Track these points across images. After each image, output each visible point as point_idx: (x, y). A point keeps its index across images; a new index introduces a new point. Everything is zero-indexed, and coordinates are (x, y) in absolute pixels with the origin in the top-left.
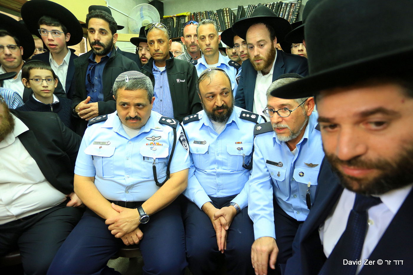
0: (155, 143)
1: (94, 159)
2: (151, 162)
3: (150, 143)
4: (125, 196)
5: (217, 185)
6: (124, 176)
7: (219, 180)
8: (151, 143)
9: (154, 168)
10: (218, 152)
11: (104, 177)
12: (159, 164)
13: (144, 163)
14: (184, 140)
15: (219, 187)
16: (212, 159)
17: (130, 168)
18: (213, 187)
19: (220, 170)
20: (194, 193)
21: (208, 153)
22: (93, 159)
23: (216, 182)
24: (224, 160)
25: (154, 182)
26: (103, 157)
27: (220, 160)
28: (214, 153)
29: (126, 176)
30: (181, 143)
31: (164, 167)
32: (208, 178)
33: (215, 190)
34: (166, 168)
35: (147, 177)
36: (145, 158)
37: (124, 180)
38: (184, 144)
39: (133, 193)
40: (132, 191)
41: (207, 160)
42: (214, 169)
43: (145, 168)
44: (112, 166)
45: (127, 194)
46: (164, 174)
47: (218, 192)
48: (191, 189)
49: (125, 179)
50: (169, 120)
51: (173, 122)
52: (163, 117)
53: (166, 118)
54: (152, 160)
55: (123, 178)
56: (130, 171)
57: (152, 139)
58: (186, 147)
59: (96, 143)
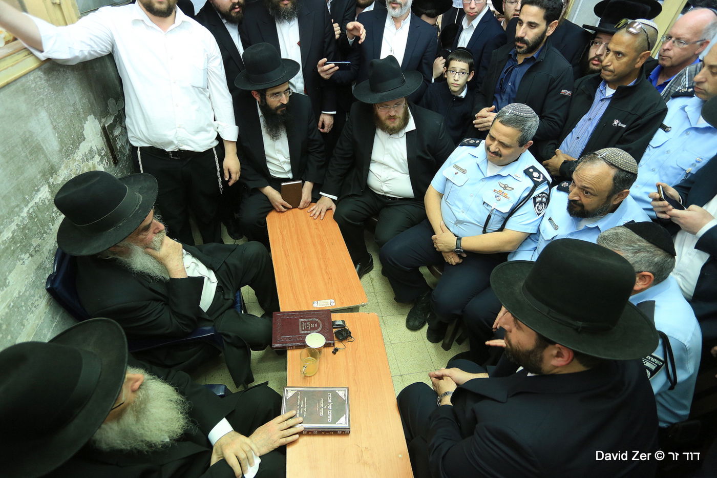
0: (504, 192)
1: (447, 181)
2: (488, 210)
6: (460, 209)
9: (489, 217)
12: (496, 216)
13: (483, 207)
14: (541, 203)
17: (468, 205)
26: (454, 183)
29: (462, 210)
30: (535, 203)
35: (478, 221)
36: (485, 204)
37: (459, 214)
40: (459, 226)
43: (480, 212)
44: (456, 195)
46: (498, 225)
50: (537, 173)
51: (539, 177)
52: (533, 167)
53: (536, 170)
54: (490, 209)
55: (458, 210)
56: (467, 208)
57: (503, 186)
58: (539, 210)
59: (456, 167)
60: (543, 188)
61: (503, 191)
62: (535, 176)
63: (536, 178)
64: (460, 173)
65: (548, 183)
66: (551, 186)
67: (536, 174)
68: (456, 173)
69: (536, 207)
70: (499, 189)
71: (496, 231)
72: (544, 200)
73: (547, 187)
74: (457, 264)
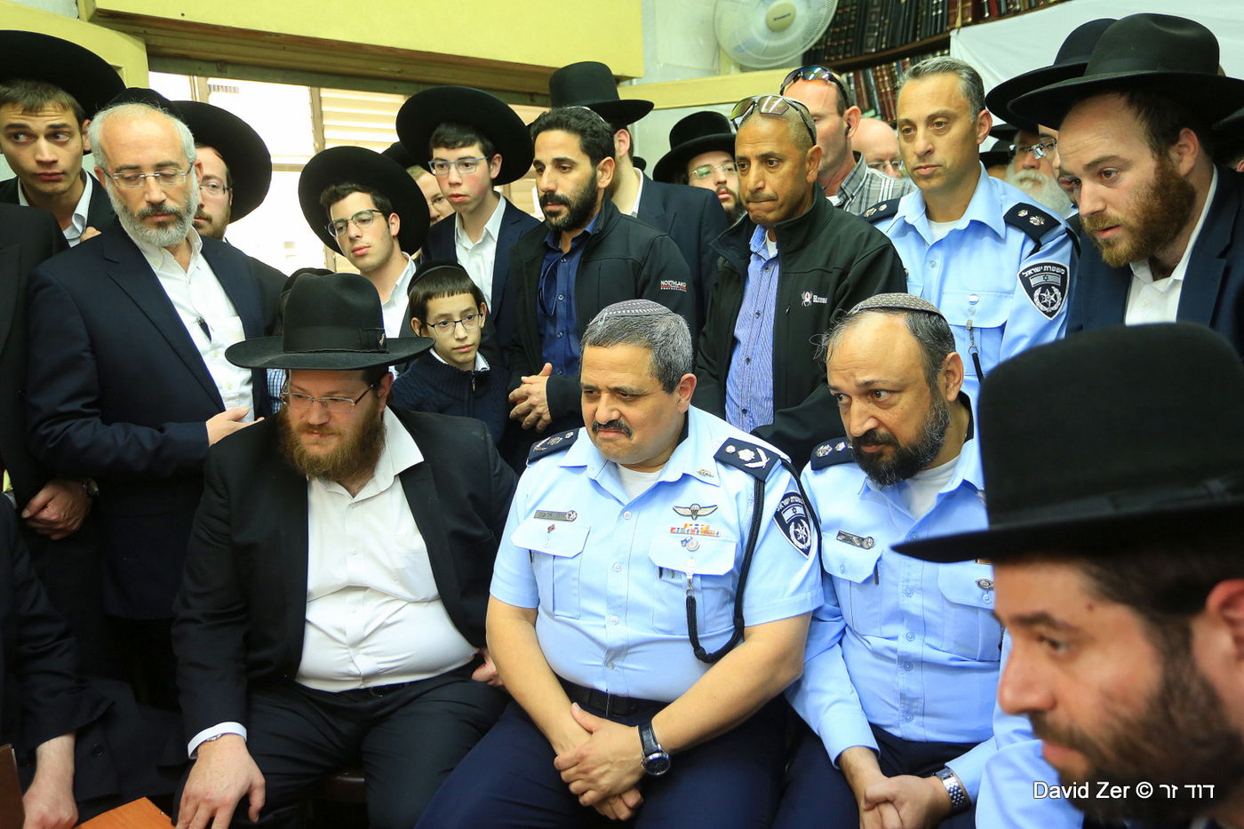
0: (697, 526)
1: (535, 560)
2: (680, 586)
3: (682, 526)
4: (604, 677)
5: (903, 697)
6: (603, 617)
7: (911, 682)
8: (686, 525)
9: (691, 604)
10: (912, 583)
11: (556, 612)
12: (706, 592)
13: (662, 586)
14: (797, 520)
15: (910, 704)
16: (889, 603)
17: (621, 597)
18: (888, 700)
19: (915, 647)
21: (877, 583)
22: (532, 561)
23: (899, 684)
24: (928, 615)
25: (688, 649)
26: (555, 556)
27: (915, 611)
28: (897, 585)
29: (610, 618)
30: (785, 528)
31: (726, 603)
32: (877, 666)
33: (895, 712)
34: (731, 607)
35: (667, 626)
36: (664, 572)
37: (603, 630)
38: (796, 534)
39: (626, 672)
40: (624, 665)
41: (872, 606)
42: (894, 638)
43: (663, 602)
44: (576, 583)
45: (610, 672)
46: (726, 625)
47: (907, 721)
48: (812, 691)
49: (605, 626)
50: (747, 451)
51: (758, 458)
52: (730, 441)
53: (741, 445)
54: (683, 580)
55: (602, 622)
56: (620, 606)
57: (688, 510)
58: (801, 541)
59: (542, 515)
60: (780, 482)
61: (693, 522)
62: (747, 459)
63: (750, 462)
64: (558, 524)
65: (784, 464)
66: (796, 469)
67: (746, 455)
68: (551, 529)
69: (793, 537)
70: (680, 521)
72: (800, 510)
73: (787, 475)
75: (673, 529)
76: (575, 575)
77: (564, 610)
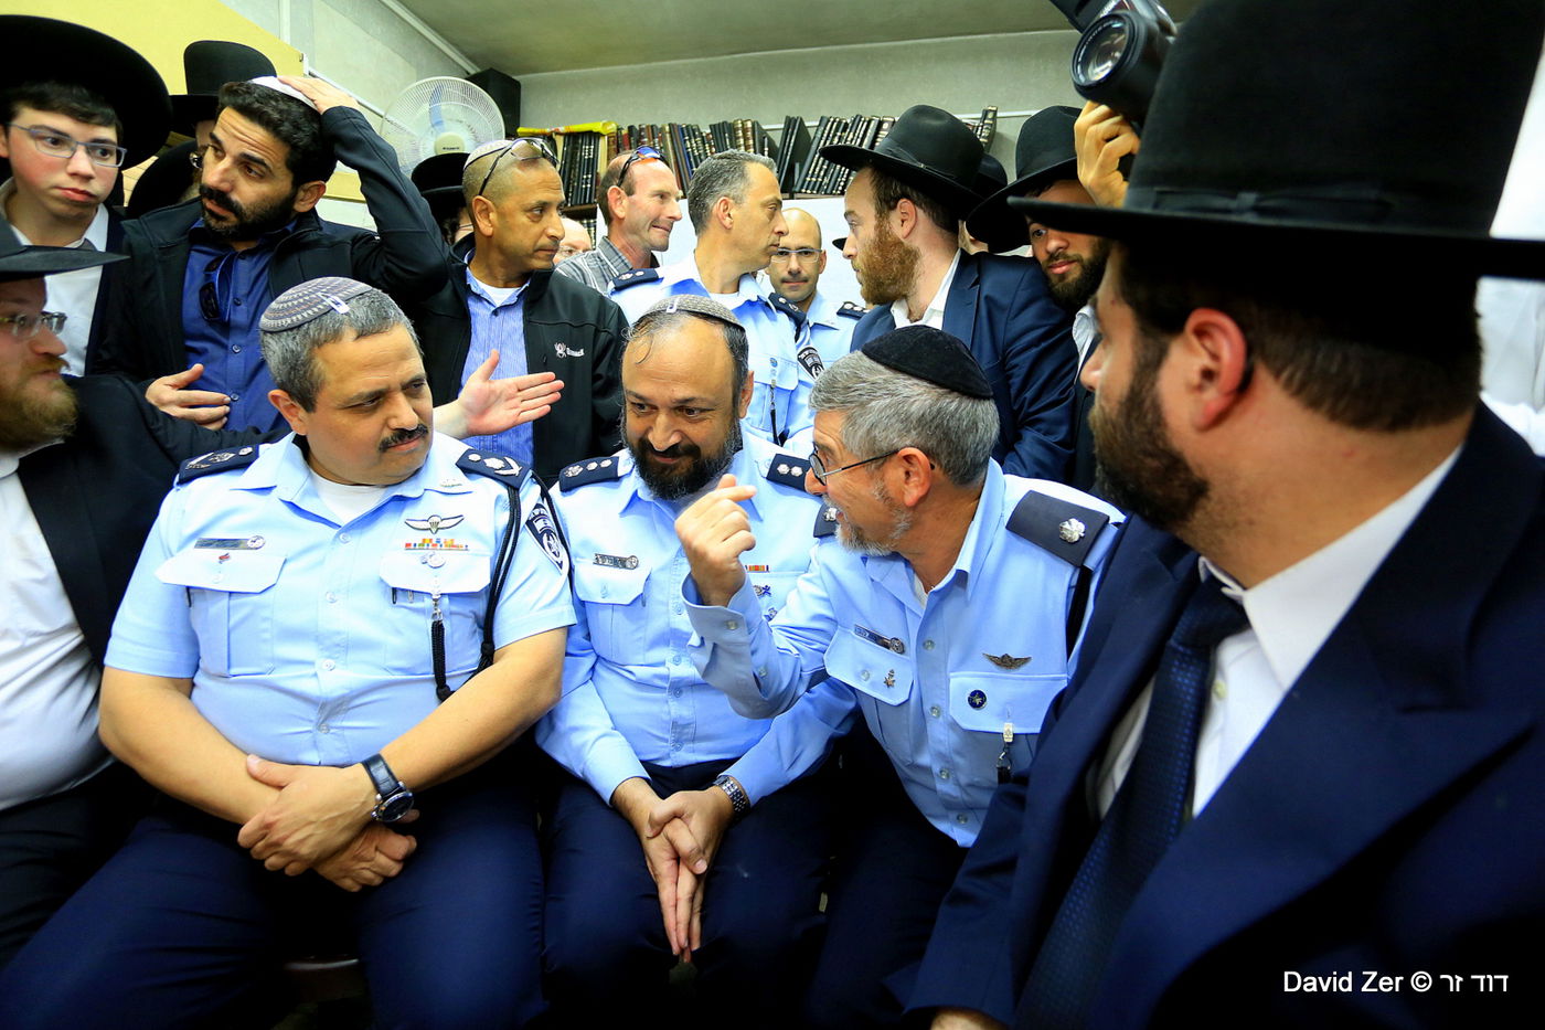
0: (438, 541)
1: (195, 603)
2: (422, 611)
3: (419, 541)
4: (315, 745)
5: (675, 724)
6: (311, 663)
7: (681, 709)
8: (424, 540)
9: (438, 630)
11: (234, 671)
12: (456, 619)
13: (398, 615)
14: (548, 531)
15: (681, 732)
16: (657, 622)
17: (338, 633)
18: (660, 735)
19: (684, 670)
20: (584, 745)
21: (644, 605)
22: (190, 606)
23: (669, 713)
25: (433, 687)
26: (231, 593)
28: (667, 605)
29: (322, 663)
30: (538, 538)
31: (474, 632)
32: (642, 699)
33: (666, 745)
34: (479, 636)
35: (406, 666)
36: (399, 593)
37: (314, 680)
39: (347, 733)
40: (345, 724)
41: (637, 630)
42: (662, 664)
43: (398, 632)
44: (265, 625)
45: (323, 737)
47: (678, 749)
48: (575, 729)
49: (315, 675)
50: (496, 458)
52: (472, 451)
54: (427, 602)
55: (310, 670)
56: (338, 645)
57: (427, 525)
58: (554, 554)
61: (434, 538)
62: (496, 467)
63: (500, 469)
64: (234, 553)
67: (493, 461)
68: (223, 559)
69: (547, 548)
70: (417, 537)
71: (475, 673)
72: (551, 524)
73: (536, 490)
74: (408, 861)
75: (408, 545)
76: (266, 613)
77: (247, 665)
